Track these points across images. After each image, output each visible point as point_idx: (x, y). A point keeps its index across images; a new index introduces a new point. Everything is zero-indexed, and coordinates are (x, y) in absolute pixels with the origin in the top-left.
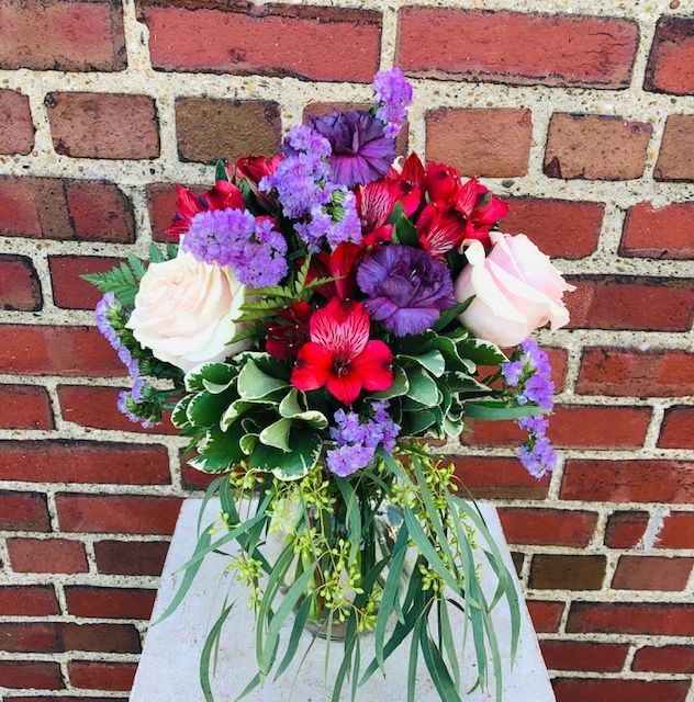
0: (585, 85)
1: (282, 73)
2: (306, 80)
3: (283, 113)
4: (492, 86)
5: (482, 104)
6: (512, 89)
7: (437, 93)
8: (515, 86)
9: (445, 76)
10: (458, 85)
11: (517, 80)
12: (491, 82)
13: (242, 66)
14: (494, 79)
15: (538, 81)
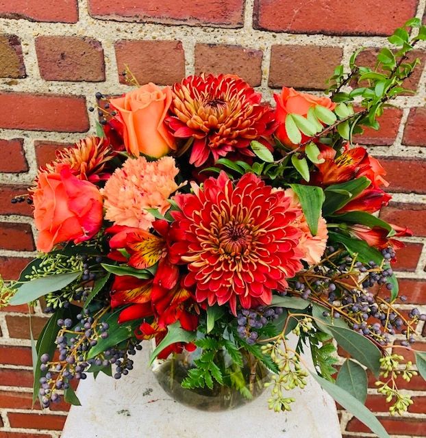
0: (214, 26)
1: (18, 17)
2: (33, 21)
3: (22, 42)
4: (153, 25)
5: (149, 37)
6: (166, 28)
7: (118, 30)
8: (168, 25)
9: (121, 19)
10: (131, 25)
11: (169, 22)
12: (152, 23)
14: (153, 21)
15: (182, 23)
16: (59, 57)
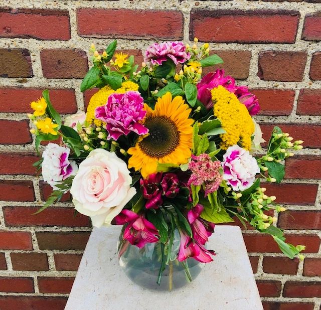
0: (163, 39)
1: (29, 37)
2: (39, 40)
3: (31, 54)
4: (122, 40)
5: (119, 48)
6: (131, 41)
7: (98, 44)
9: (100, 36)
10: (107, 40)
11: (132, 38)
13: (10, 34)
14: (122, 37)
15: (142, 38)
16: (57, 63)
